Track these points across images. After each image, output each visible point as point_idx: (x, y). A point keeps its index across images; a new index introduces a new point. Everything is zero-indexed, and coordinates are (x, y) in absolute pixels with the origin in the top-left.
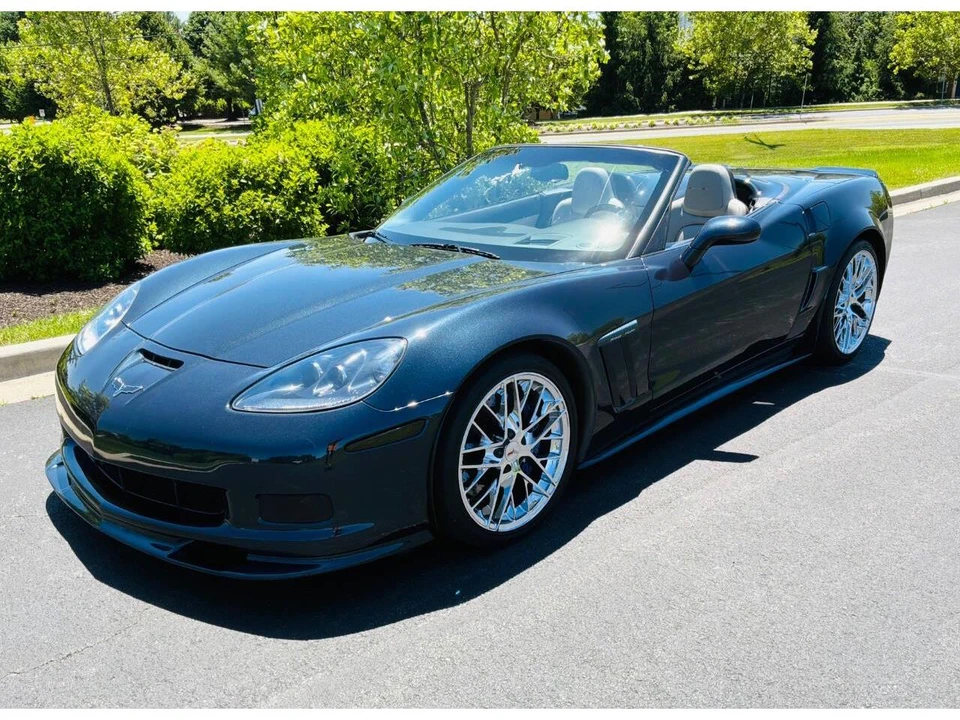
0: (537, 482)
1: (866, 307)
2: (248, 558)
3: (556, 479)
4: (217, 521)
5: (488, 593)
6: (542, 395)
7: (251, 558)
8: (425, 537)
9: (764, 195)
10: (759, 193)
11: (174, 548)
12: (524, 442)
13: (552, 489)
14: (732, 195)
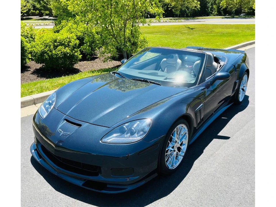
0: (180, 152)
1: (244, 88)
2: (107, 186)
3: (185, 151)
4: (97, 175)
5: (174, 190)
6: (183, 130)
7: (108, 186)
8: (156, 175)
9: (222, 61)
10: (220, 60)
11: (83, 182)
12: (178, 143)
13: (183, 154)
14: (214, 61)
